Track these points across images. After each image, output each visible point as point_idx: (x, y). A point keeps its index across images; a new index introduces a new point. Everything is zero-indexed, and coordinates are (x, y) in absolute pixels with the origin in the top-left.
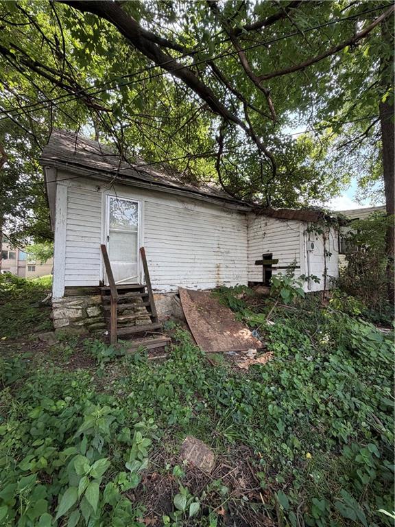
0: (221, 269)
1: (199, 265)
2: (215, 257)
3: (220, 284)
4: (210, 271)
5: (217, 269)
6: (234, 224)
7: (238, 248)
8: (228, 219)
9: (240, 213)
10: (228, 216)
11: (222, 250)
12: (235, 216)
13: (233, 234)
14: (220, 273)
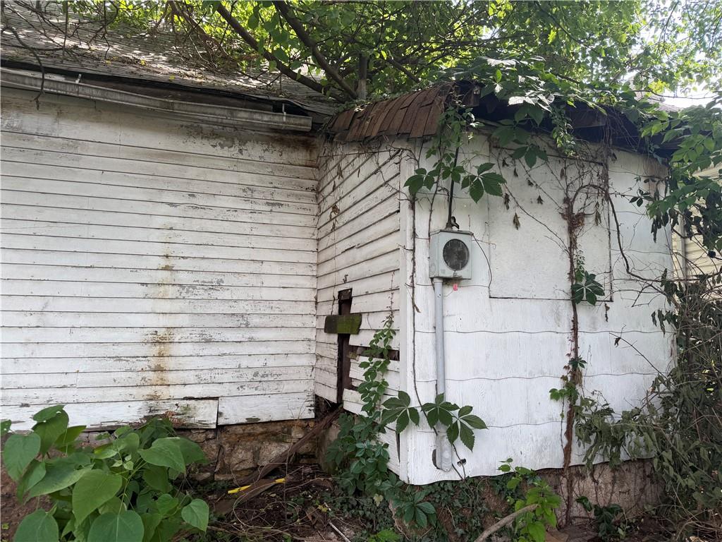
0: (175, 349)
1: (62, 336)
2: (148, 305)
3: (164, 408)
4: (118, 358)
5: (155, 350)
6: (249, 179)
7: (266, 268)
8: (222, 164)
9: (281, 141)
10: (219, 151)
11: (184, 278)
12: (255, 151)
13: (244, 217)
14: (169, 363)
